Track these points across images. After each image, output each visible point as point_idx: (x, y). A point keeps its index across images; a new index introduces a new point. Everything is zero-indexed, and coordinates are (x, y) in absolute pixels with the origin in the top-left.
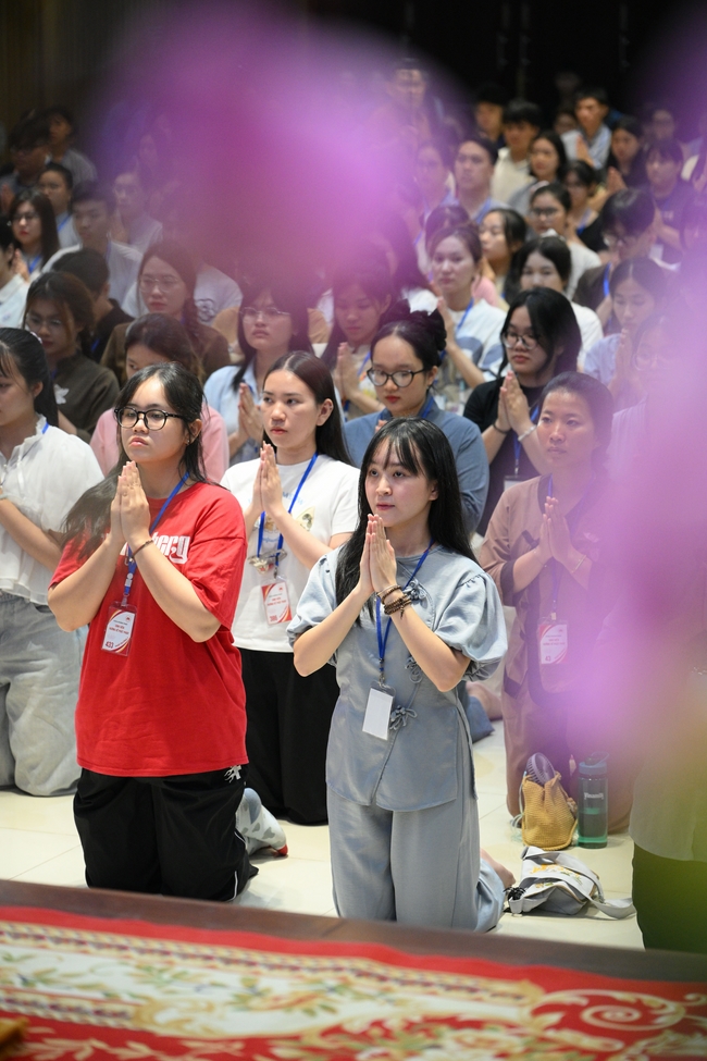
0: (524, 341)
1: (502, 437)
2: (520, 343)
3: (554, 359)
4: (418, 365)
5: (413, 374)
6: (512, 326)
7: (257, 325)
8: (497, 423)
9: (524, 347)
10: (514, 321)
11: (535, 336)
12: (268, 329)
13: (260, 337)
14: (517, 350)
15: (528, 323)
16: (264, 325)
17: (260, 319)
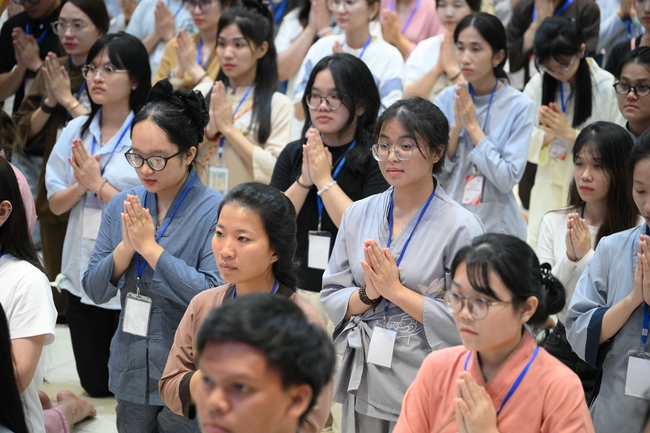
0: (328, 102)
1: (306, 191)
2: (324, 105)
3: (356, 118)
4: (173, 149)
5: (166, 160)
6: (315, 89)
7: (95, 82)
8: (301, 179)
9: (327, 108)
10: (318, 84)
11: (340, 97)
12: (104, 86)
13: (98, 93)
14: (321, 111)
15: (331, 85)
16: (101, 82)
17: (98, 77)
